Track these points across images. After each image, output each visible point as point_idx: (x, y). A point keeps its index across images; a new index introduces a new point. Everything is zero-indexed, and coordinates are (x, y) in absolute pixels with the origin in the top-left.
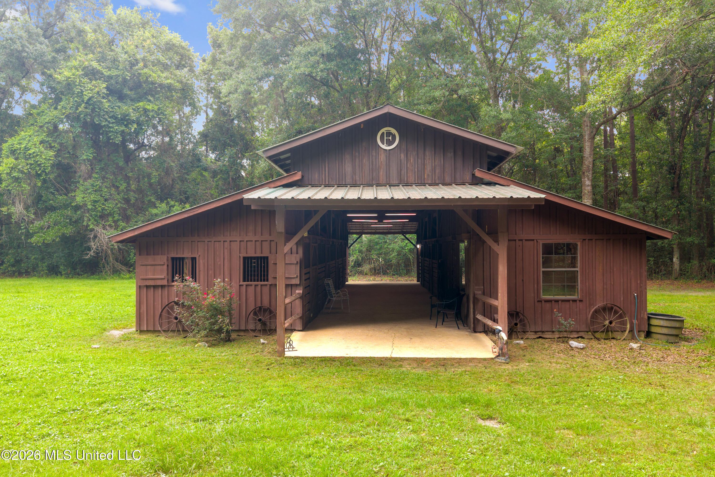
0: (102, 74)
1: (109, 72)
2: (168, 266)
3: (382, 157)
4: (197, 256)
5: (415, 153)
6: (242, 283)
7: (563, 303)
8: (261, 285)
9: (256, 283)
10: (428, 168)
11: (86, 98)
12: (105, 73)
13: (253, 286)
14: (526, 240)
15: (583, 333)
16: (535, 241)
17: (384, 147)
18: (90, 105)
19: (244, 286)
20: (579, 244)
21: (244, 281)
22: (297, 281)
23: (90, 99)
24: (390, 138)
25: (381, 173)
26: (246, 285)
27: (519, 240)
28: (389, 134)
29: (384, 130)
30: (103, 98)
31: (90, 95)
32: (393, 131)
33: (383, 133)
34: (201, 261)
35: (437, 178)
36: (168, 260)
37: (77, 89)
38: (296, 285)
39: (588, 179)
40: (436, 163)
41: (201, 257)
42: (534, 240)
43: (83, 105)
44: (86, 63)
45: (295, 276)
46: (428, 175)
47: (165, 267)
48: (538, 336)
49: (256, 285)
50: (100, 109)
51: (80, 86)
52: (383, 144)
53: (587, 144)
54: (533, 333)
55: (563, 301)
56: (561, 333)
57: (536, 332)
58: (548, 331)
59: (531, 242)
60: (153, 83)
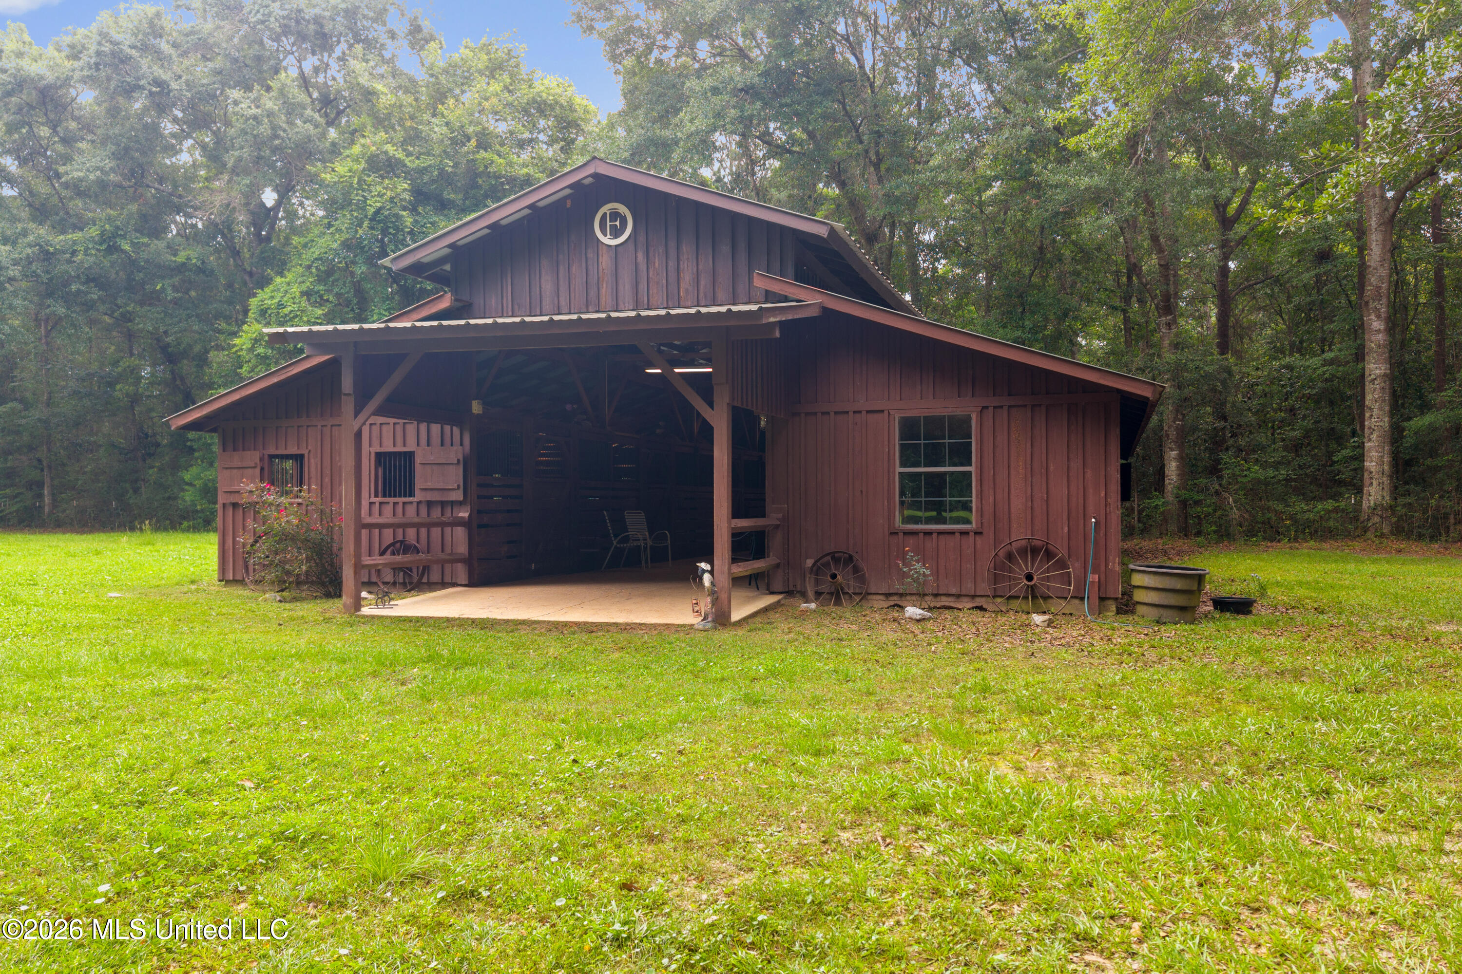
0: (405, 165)
1: (417, 161)
2: (262, 469)
3: (606, 261)
4: (306, 453)
5: (661, 250)
6: (373, 499)
7: (942, 537)
8: (404, 503)
9: (396, 499)
10: (687, 277)
11: (371, 211)
12: (408, 164)
13: (391, 505)
14: (868, 412)
15: (983, 599)
16: (886, 412)
17: (607, 240)
18: (379, 222)
19: (377, 505)
20: (974, 416)
21: (376, 496)
22: (458, 496)
23: (378, 211)
24: (618, 223)
25: (603, 291)
26: (381, 503)
27: (855, 412)
28: (615, 215)
29: (606, 209)
30: (404, 209)
31: (379, 205)
32: (623, 209)
33: (605, 214)
34: (312, 461)
35: (701, 295)
36: (262, 459)
37: (357, 195)
38: (460, 503)
39: (1378, 317)
40: (700, 267)
41: (312, 455)
42: (882, 411)
43: (366, 224)
44: (373, 148)
45: (455, 486)
46: (687, 291)
47: (258, 470)
48: (892, 603)
49: (395, 504)
50: (397, 229)
51: (363, 190)
52: (605, 235)
53: (1373, 237)
54: (881, 597)
55: (940, 533)
56: (939, 598)
57: (888, 595)
58: (911, 594)
59: (880, 415)
60: (497, 176)
